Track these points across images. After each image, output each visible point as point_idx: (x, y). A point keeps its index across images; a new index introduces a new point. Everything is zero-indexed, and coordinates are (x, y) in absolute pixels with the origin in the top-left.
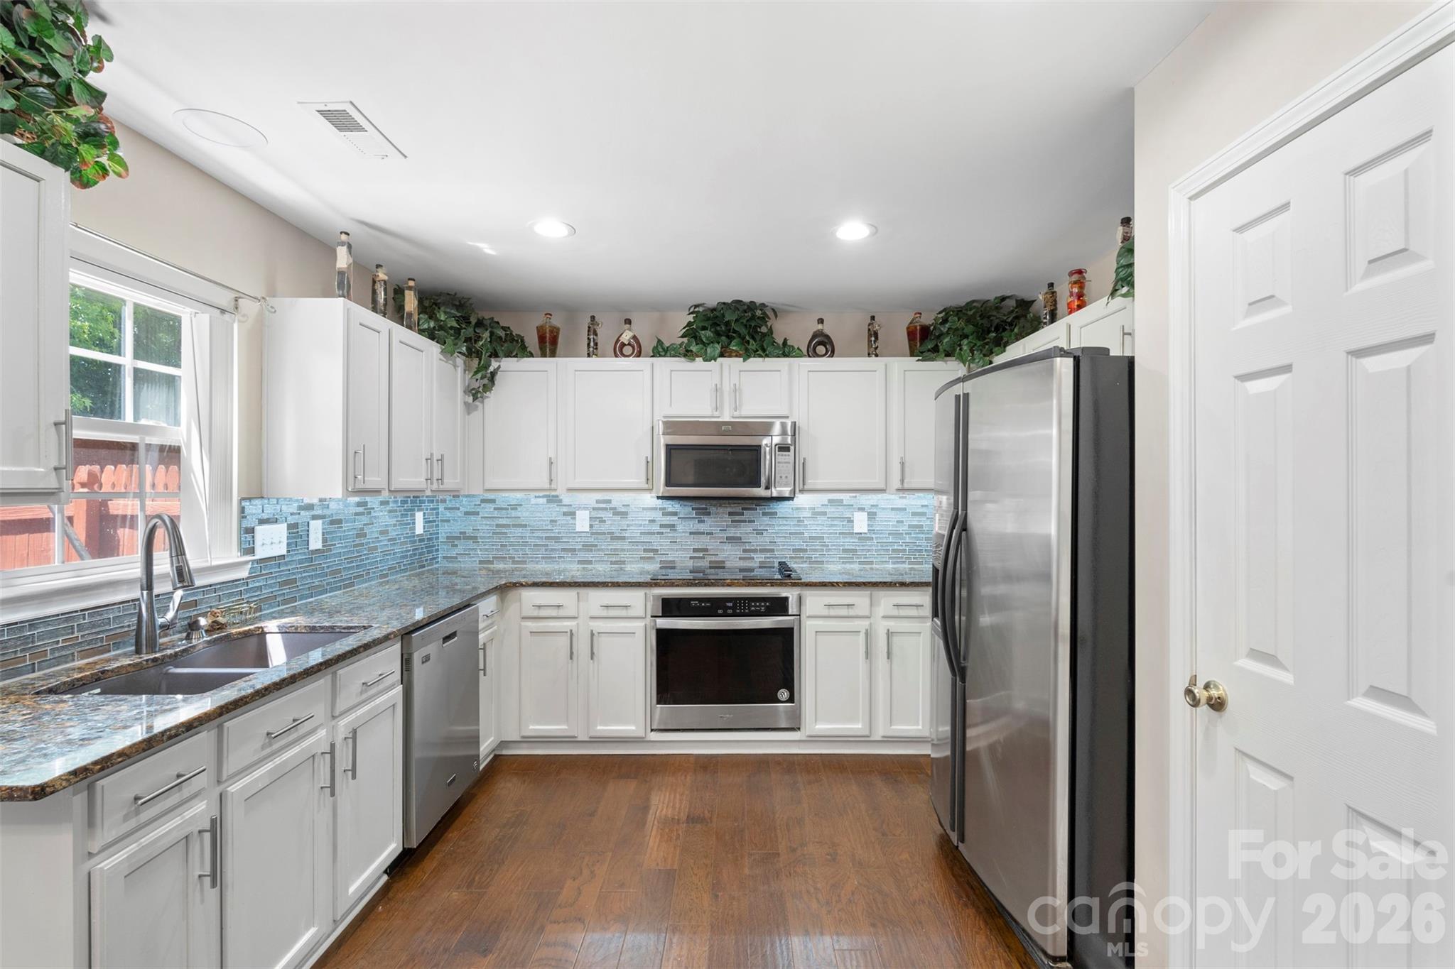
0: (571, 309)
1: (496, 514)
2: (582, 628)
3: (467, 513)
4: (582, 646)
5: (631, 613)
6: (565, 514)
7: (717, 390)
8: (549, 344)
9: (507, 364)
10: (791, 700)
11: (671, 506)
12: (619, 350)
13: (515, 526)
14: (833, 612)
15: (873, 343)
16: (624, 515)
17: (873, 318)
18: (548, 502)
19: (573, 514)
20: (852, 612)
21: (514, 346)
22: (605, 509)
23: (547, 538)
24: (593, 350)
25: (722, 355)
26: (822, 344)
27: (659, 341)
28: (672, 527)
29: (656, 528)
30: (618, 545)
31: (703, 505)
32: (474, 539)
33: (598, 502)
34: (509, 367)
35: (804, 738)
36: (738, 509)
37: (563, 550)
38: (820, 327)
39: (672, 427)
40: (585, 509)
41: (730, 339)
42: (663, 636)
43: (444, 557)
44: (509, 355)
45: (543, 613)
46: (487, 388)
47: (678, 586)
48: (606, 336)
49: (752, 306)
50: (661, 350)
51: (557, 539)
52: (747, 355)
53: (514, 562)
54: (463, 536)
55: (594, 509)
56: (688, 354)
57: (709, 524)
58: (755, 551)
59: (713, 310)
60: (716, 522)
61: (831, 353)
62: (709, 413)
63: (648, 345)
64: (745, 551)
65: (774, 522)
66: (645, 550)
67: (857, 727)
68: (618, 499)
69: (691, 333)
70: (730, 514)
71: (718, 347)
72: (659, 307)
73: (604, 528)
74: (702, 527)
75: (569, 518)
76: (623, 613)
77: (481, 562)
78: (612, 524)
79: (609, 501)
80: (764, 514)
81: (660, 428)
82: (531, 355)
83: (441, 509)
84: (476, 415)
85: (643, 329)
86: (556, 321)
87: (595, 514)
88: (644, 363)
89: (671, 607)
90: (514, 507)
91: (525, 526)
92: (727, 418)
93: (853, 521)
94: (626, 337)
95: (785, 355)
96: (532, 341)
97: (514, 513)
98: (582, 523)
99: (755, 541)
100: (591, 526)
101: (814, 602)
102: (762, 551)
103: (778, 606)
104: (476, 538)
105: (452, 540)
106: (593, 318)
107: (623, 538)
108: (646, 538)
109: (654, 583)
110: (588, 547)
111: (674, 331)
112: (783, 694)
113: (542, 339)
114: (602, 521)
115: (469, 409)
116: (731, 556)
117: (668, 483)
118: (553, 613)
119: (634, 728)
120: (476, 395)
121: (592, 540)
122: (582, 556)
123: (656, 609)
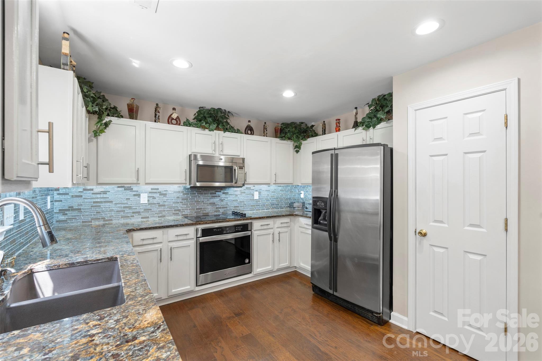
1: (94, 196)
2: (165, 247)
3: (72, 196)
4: (166, 255)
5: (188, 237)
6: (135, 195)
7: (214, 143)
8: (133, 113)
10: (249, 262)
12: (170, 120)
13: (105, 202)
14: (263, 228)
15: (264, 133)
16: (165, 195)
17: (265, 123)
18: (125, 189)
19: (139, 195)
20: (268, 227)
21: (115, 112)
22: (156, 193)
23: (124, 207)
24: (156, 119)
26: (249, 130)
27: (187, 120)
29: (180, 200)
30: (162, 208)
33: (152, 189)
34: (115, 122)
35: (253, 276)
36: (214, 192)
37: (133, 213)
38: (249, 123)
40: (145, 192)
43: (57, 221)
44: (113, 116)
45: (145, 242)
46: (102, 131)
47: (208, 223)
48: (164, 115)
50: (188, 124)
51: (130, 208)
52: (225, 130)
53: (105, 220)
54: (71, 209)
55: (150, 192)
56: (202, 127)
57: (202, 198)
58: (220, 208)
60: (205, 197)
61: (252, 134)
62: (211, 152)
64: (216, 208)
65: (228, 196)
66: (175, 210)
67: (270, 267)
68: (162, 188)
70: (211, 193)
71: (215, 126)
73: (155, 201)
74: (200, 200)
75: (136, 197)
76: (185, 237)
77: (83, 222)
78: (159, 199)
79: (158, 189)
80: (224, 193)
82: (124, 117)
83: (55, 194)
84: (94, 144)
86: (137, 103)
87: (151, 195)
88: (182, 128)
89: (206, 232)
90: (105, 193)
91: (112, 202)
92: (217, 155)
93: (254, 195)
94: (175, 116)
95: (237, 132)
96: (125, 110)
97: (105, 196)
98: (144, 199)
99: (220, 204)
100: (148, 201)
101: (256, 225)
102: (223, 208)
103: (245, 227)
104: (80, 209)
105: (62, 211)
106: (157, 104)
107: (164, 205)
108: (176, 205)
109: (198, 223)
110: (147, 210)
112: (247, 261)
113: (130, 110)
114: (154, 198)
115: (90, 140)
116: (210, 210)
117: (198, 180)
118: (151, 242)
119: (189, 287)
120: (96, 134)
121: (149, 207)
122: (144, 215)
123: (200, 234)
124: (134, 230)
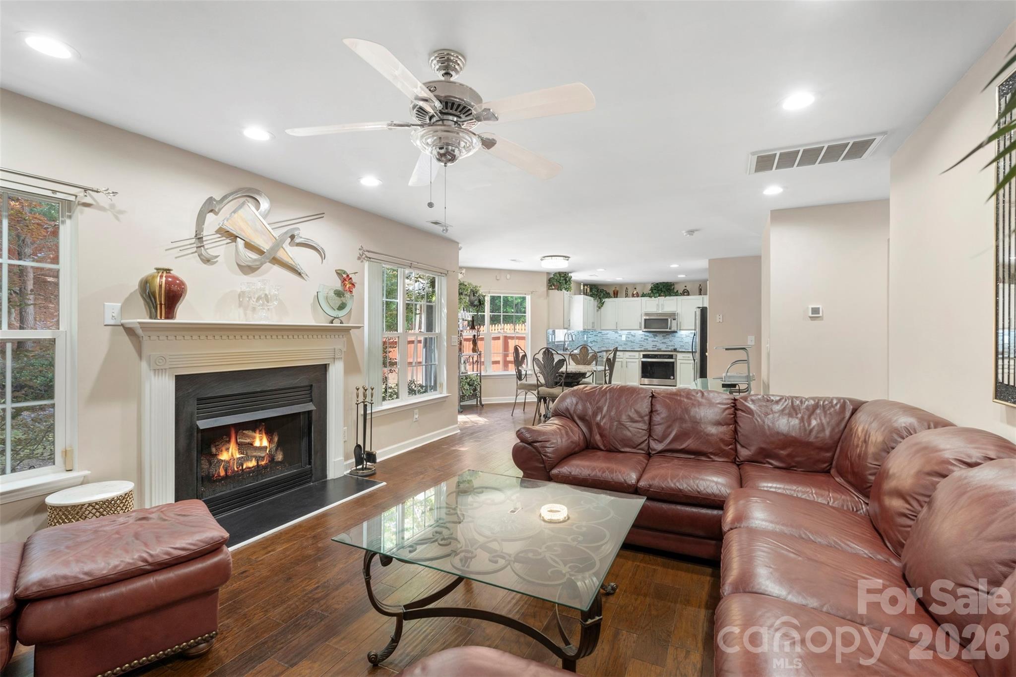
0: (621, 285)
1: (602, 336)
2: (624, 361)
4: (624, 365)
6: (619, 336)
7: (658, 305)
8: (616, 294)
9: (606, 300)
10: (674, 379)
11: (647, 334)
12: (633, 296)
13: (607, 339)
14: (685, 358)
15: (701, 292)
16: (634, 336)
17: (700, 284)
18: (615, 333)
19: (621, 336)
20: (689, 359)
21: (608, 295)
22: (630, 335)
23: (615, 341)
24: (627, 296)
25: (659, 296)
26: (686, 293)
27: (643, 293)
28: (647, 339)
29: (643, 339)
30: (633, 344)
31: (655, 334)
32: (597, 342)
33: (627, 333)
34: (608, 301)
35: (677, 388)
36: (664, 335)
37: (619, 344)
38: (685, 288)
39: (646, 314)
40: (625, 334)
41: (662, 291)
42: (643, 363)
44: (606, 298)
46: (602, 306)
47: (647, 351)
48: (630, 293)
49: (667, 283)
50: (643, 295)
51: (617, 342)
52: (666, 296)
54: (594, 341)
55: (627, 335)
56: (650, 297)
57: (657, 339)
58: (670, 346)
59: (657, 284)
60: (659, 338)
61: (688, 295)
62: (656, 311)
63: (640, 294)
64: (666, 345)
65: (674, 338)
66: (640, 345)
68: (633, 332)
69: (652, 290)
70: (662, 336)
71: (658, 294)
72: (644, 284)
73: (629, 339)
74: (655, 339)
76: (634, 357)
78: (632, 338)
79: (631, 333)
80: (671, 336)
81: (643, 314)
82: (611, 297)
83: (589, 335)
84: (599, 312)
85: (639, 290)
86: (617, 289)
88: (639, 298)
89: (645, 356)
90: (607, 334)
91: (609, 339)
92: (660, 312)
94: (635, 293)
95: (677, 296)
96: (612, 294)
97: (606, 336)
98: (624, 338)
99: (670, 344)
100: (626, 339)
101: (680, 356)
103: (671, 357)
105: (591, 342)
106: (627, 288)
107: (634, 341)
108: (640, 342)
109: (641, 351)
111: (647, 290)
112: (672, 377)
113: (614, 293)
115: (598, 311)
116: (663, 347)
117: (645, 328)
120: (600, 308)
121: (626, 343)
122: (624, 346)
123: (642, 357)
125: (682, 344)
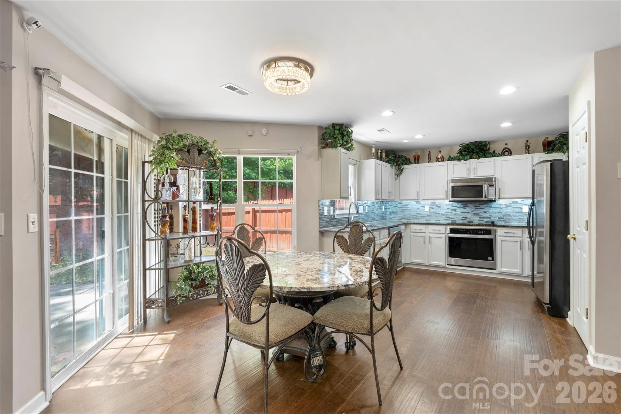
0: (423, 149)
1: (402, 207)
2: (427, 235)
3: (394, 206)
4: (427, 240)
5: (441, 232)
6: (422, 206)
7: (469, 169)
8: (417, 160)
9: (406, 167)
10: (493, 260)
11: (454, 204)
12: (437, 160)
13: (407, 210)
14: (507, 235)
15: (528, 149)
16: (439, 207)
17: (527, 141)
18: (417, 203)
19: (424, 207)
20: (515, 235)
21: (407, 161)
22: (434, 205)
23: (416, 213)
24: (430, 161)
25: (470, 158)
26: (507, 152)
27: (450, 156)
28: (455, 210)
29: (450, 211)
30: (438, 215)
31: (465, 203)
32: (396, 213)
33: (431, 203)
34: (407, 168)
35: (498, 272)
36: (478, 205)
37: (421, 217)
38: (506, 146)
39: (453, 181)
40: (428, 205)
41: (473, 153)
42: (450, 239)
43: (389, 218)
44: (406, 164)
45: (416, 231)
46: (401, 173)
47: (455, 225)
48: (433, 157)
49: (481, 142)
50: (450, 159)
51: (419, 214)
52: (479, 158)
53: (407, 220)
54: (394, 212)
55: (430, 205)
56: (459, 160)
57: (467, 209)
58: (484, 218)
59: (468, 145)
60: (470, 209)
61: (511, 154)
62: (466, 176)
63: (446, 157)
64: (480, 218)
65: (491, 209)
66: (446, 217)
67: (517, 271)
68: (437, 202)
69: (460, 152)
70: (475, 206)
71: (469, 157)
72: (450, 146)
73: (433, 210)
74: (465, 210)
75: (423, 208)
76: (439, 232)
77: (398, 219)
78: (436, 209)
79: (435, 203)
80: (487, 206)
81: (450, 181)
82: (412, 163)
83: (388, 205)
84: (398, 181)
85: (445, 153)
86: (419, 154)
87: (431, 206)
88: (445, 163)
89: (453, 231)
90: (407, 205)
91: (410, 210)
92: (472, 177)
93: (522, 209)
94: (439, 156)
95: (493, 156)
96: (412, 160)
97: (407, 206)
98: (427, 209)
99: (484, 215)
100: (429, 210)
101: (500, 232)
102: (486, 218)
103: (488, 232)
104: (397, 213)
105: (390, 213)
106: (429, 152)
107: (439, 214)
108: (447, 214)
109: (448, 224)
110: (428, 216)
111: (455, 152)
112: (491, 258)
113: (415, 159)
114: (433, 208)
115: (396, 179)
116: (476, 220)
117: (453, 197)
118: (419, 231)
119: (442, 263)
120: (398, 175)
121: (430, 214)
122: (427, 218)
123: (448, 231)
124: (411, 224)
125: (500, 216)
